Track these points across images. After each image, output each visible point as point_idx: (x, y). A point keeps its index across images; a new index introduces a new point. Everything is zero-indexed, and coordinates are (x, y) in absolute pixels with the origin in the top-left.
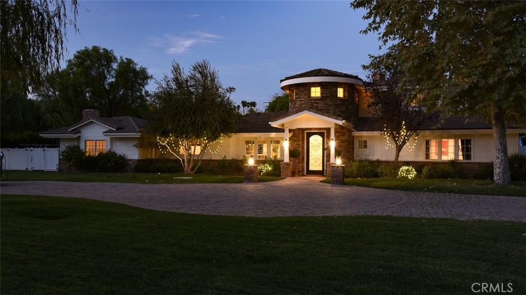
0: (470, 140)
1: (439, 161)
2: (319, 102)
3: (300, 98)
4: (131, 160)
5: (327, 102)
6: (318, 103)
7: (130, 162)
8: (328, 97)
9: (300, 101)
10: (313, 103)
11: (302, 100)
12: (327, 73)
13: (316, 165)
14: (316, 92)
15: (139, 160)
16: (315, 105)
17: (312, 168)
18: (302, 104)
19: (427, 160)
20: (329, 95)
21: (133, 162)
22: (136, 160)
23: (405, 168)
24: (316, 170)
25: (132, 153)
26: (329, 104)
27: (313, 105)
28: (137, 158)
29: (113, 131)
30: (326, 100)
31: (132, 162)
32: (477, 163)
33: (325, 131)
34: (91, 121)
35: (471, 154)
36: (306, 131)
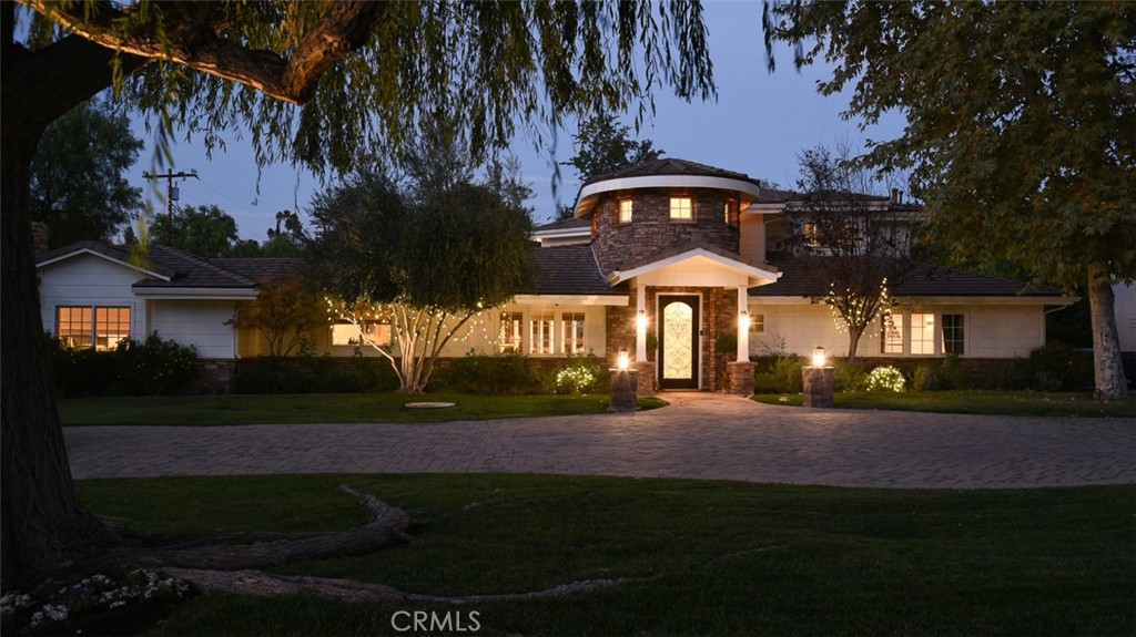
0: (963, 316)
1: (907, 356)
2: (691, 230)
3: (647, 220)
4: (213, 361)
5: (708, 231)
6: (690, 233)
7: (209, 367)
8: (708, 220)
9: (646, 226)
10: (680, 233)
11: (652, 226)
12: (682, 168)
13: (678, 367)
14: (681, 209)
15: (237, 361)
16: (683, 236)
17: (669, 374)
18: (654, 233)
19: (883, 356)
20: (712, 217)
21: (220, 366)
22: (229, 361)
23: (884, 371)
24: (678, 377)
25: (216, 342)
26: (712, 235)
27: (679, 237)
28: (233, 357)
29: (161, 283)
30: (705, 228)
31: (215, 367)
32: (975, 359)
33: (701, 295)
34: (86, 253)
35: (963, 343)
36: (658, 294)
